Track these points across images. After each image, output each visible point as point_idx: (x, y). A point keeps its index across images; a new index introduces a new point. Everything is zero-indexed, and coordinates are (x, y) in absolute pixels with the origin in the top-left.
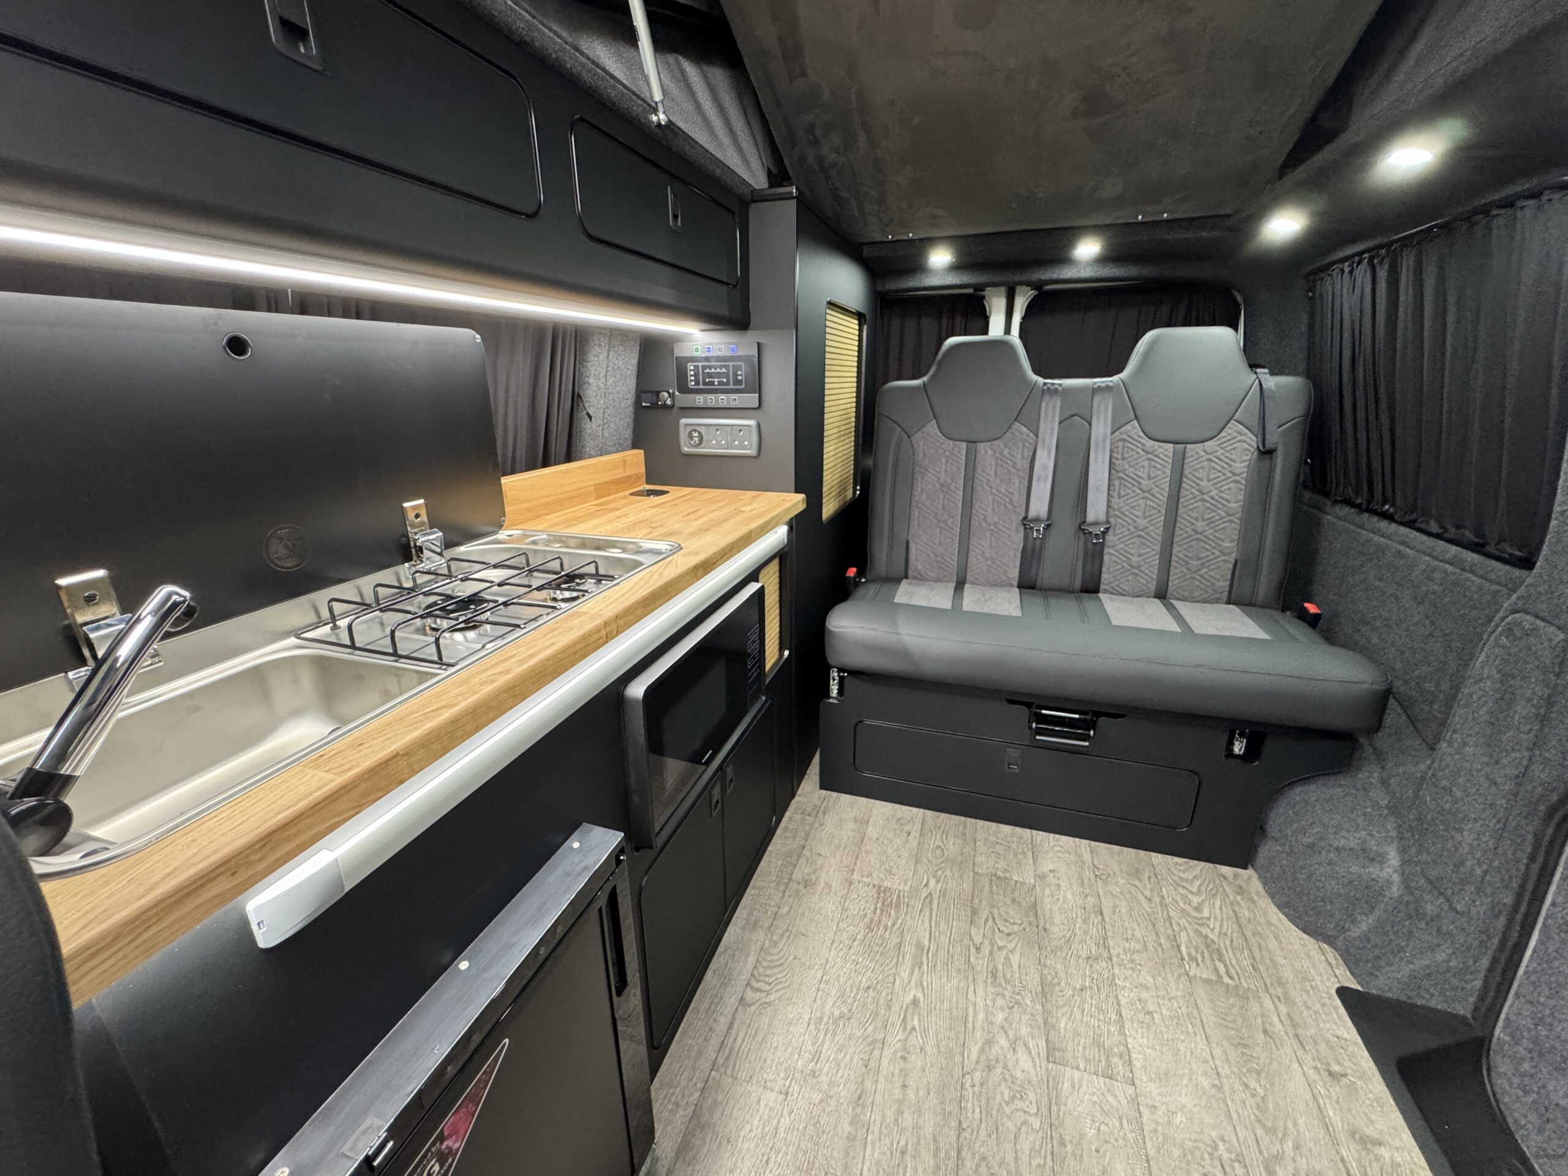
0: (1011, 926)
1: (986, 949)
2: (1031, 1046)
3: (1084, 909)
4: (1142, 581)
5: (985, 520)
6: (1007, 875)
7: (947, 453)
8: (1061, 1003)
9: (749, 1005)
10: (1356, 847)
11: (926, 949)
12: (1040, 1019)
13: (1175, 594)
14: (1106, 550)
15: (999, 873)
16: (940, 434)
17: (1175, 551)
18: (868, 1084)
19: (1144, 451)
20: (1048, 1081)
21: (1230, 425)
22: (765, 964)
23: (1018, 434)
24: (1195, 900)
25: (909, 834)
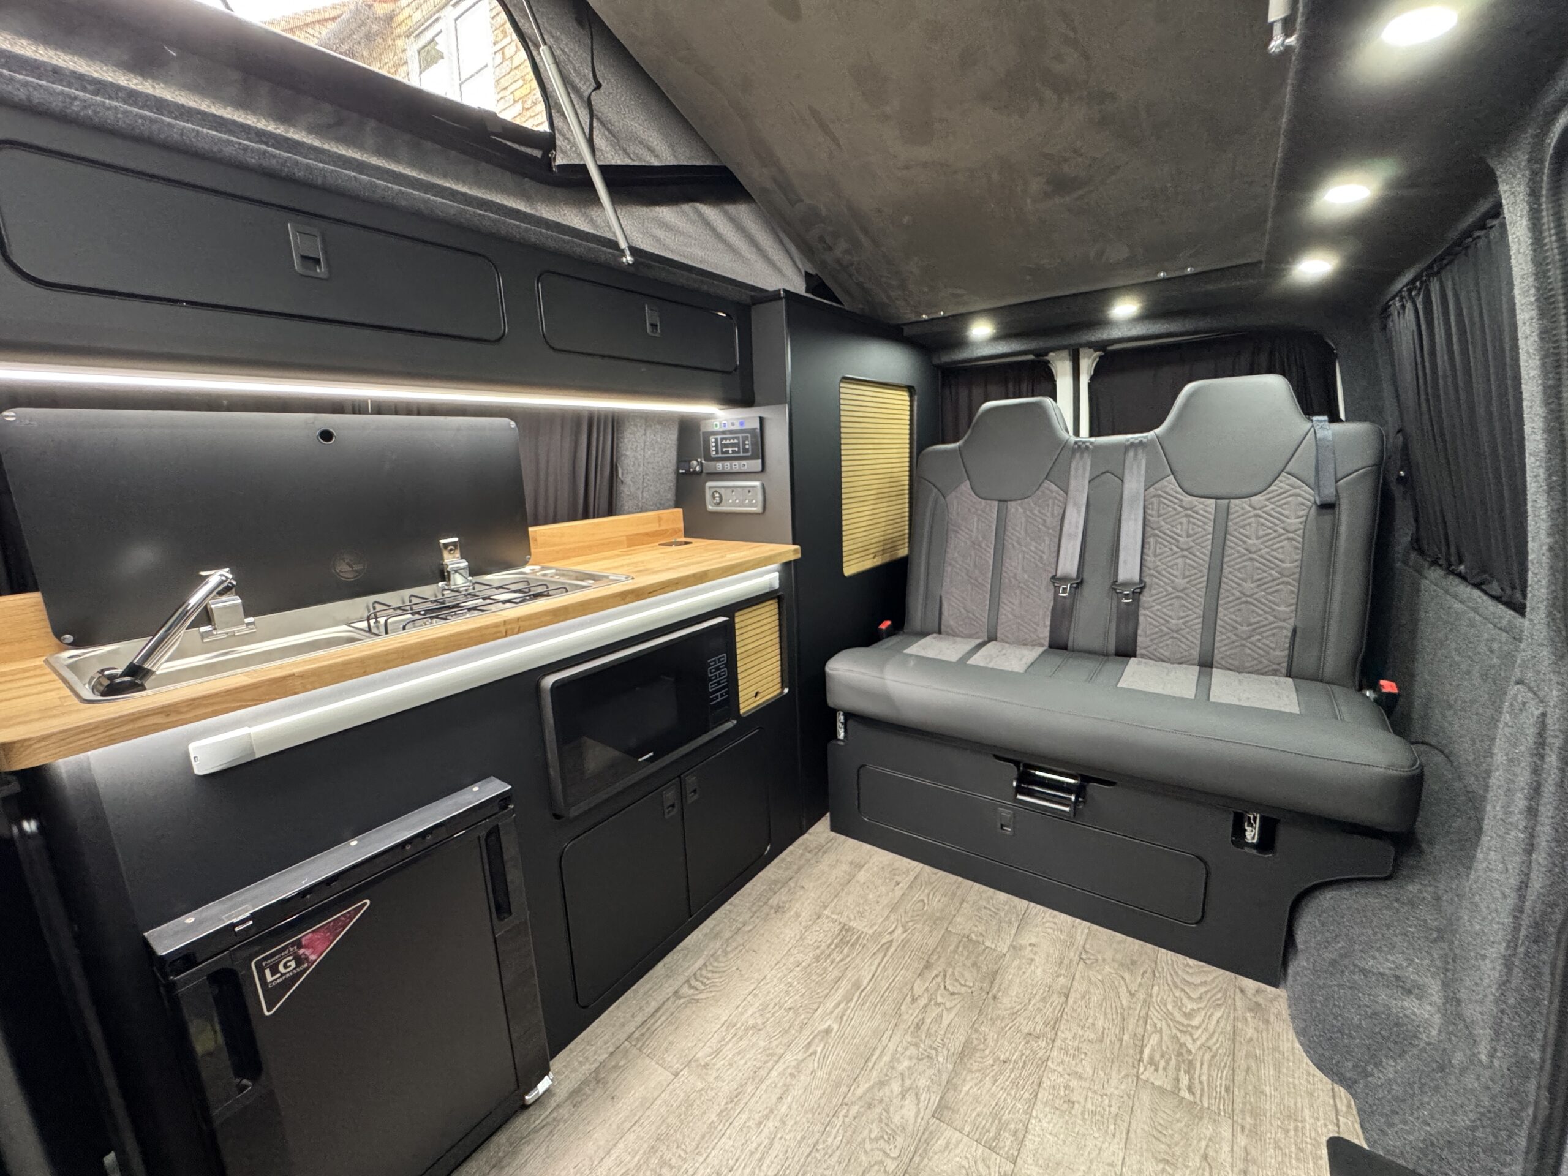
0: (959, 986)
1: (922, 1002)
2: (922, 1098)
3: (1049, 988)
4: (1183, 646)
5: (1015, 576)
6: (981, 939)
7: (979, 512)
8: (975, 1068)
9: (680, 998)
10: (1387, 972)
11: (862, 988)
12: (945, 1077)
13: (1223, 662)
14: (1142, 611)
15: (973, 936)
16: (973, 494)
17: (1220, 615)
18: (750, 1088)
19: (1181, 507)
20: (923, 1133)
21: (1280, 478)
22: (710, 968)
23: (1047, 492)
24: (1190, 1006)
25: (898, 884)
